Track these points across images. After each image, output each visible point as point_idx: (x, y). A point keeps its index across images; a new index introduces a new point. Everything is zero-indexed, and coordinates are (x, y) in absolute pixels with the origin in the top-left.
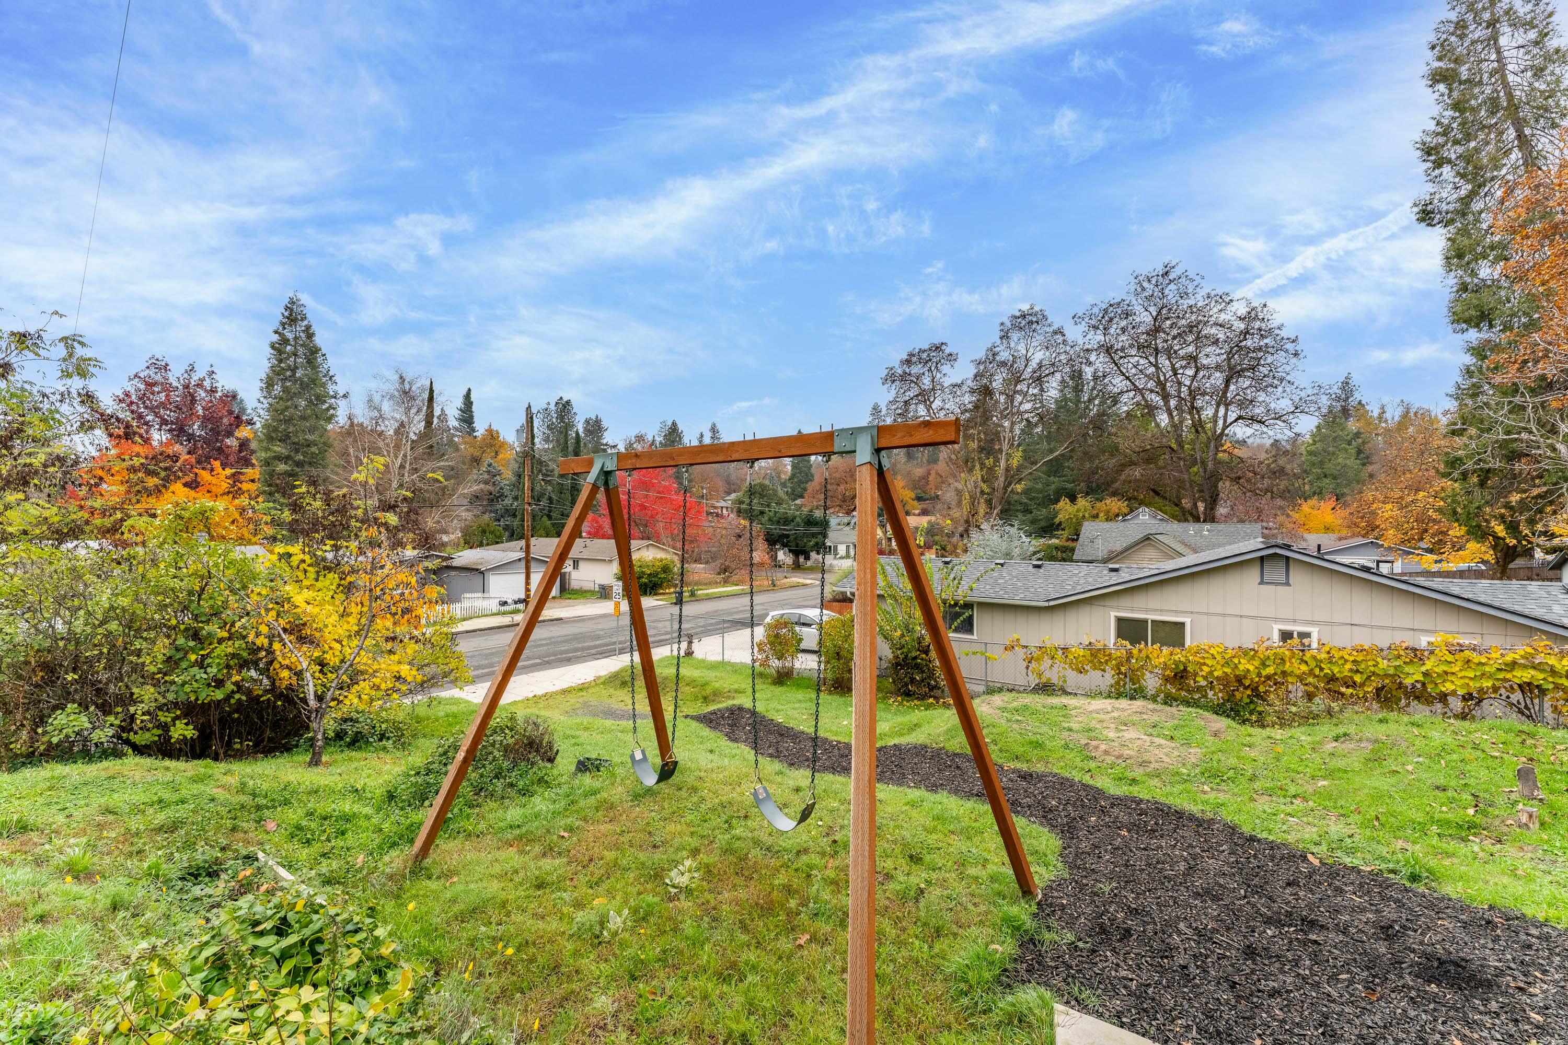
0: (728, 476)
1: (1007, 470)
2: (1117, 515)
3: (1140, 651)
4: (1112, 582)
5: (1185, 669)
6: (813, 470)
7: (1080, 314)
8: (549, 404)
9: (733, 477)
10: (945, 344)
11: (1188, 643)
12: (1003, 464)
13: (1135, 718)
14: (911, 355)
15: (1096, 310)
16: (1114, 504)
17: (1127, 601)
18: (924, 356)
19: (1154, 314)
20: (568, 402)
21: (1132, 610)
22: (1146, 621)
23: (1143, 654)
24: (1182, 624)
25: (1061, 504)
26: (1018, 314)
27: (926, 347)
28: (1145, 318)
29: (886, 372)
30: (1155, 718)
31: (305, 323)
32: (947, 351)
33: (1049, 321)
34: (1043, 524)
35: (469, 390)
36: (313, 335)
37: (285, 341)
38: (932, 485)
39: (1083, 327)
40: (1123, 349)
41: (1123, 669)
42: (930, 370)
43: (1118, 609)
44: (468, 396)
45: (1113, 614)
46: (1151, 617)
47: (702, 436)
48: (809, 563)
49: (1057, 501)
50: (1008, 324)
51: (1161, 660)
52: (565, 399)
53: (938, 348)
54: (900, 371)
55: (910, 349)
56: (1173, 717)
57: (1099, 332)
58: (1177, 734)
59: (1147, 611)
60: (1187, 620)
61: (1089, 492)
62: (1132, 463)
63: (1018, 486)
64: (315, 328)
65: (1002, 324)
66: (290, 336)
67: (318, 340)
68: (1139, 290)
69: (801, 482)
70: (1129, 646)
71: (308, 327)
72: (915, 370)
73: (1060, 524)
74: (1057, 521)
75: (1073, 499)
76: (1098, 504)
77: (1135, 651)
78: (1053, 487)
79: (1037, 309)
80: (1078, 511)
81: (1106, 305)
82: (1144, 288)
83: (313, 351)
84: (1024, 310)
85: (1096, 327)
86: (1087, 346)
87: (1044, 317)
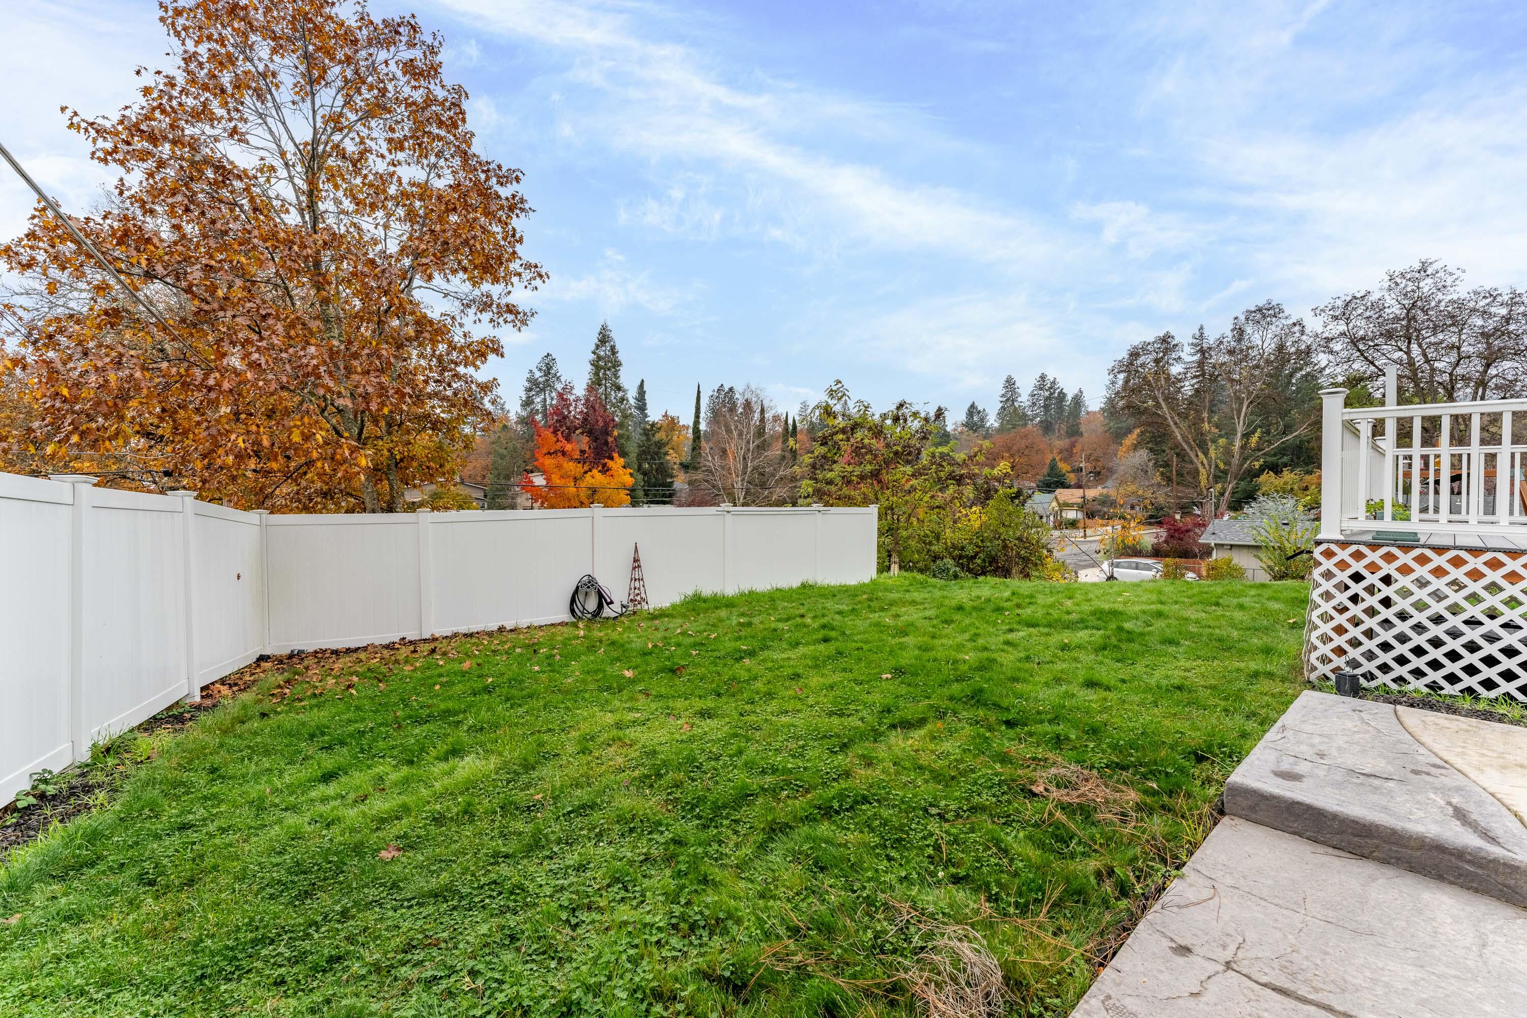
1: (1243, 447)
7: (1321, 307)
19: (1407, 305)
25: (1264, 477)
26: (1253, 309)
28: (1396, 310)
37: (599, 358)
38: (1077, 457)
39: (1323, 318)
50: (1242, 318)
57: (1340, 322)
61: (1296, 465)
63: (1257, 462)
65: (1236, 318)
66: (602, 354)
68: (1392, 285)
75: (1278, 473)
76: (1308, 477)
79: (1274, 303)
80: (1286, 483)
81: (1348, 299)
82: (1397, 284)
83: (617, 364)
84: (1260, 305)
85: (1336, 318)
86: (1326, 335)
87: (1281, 311)
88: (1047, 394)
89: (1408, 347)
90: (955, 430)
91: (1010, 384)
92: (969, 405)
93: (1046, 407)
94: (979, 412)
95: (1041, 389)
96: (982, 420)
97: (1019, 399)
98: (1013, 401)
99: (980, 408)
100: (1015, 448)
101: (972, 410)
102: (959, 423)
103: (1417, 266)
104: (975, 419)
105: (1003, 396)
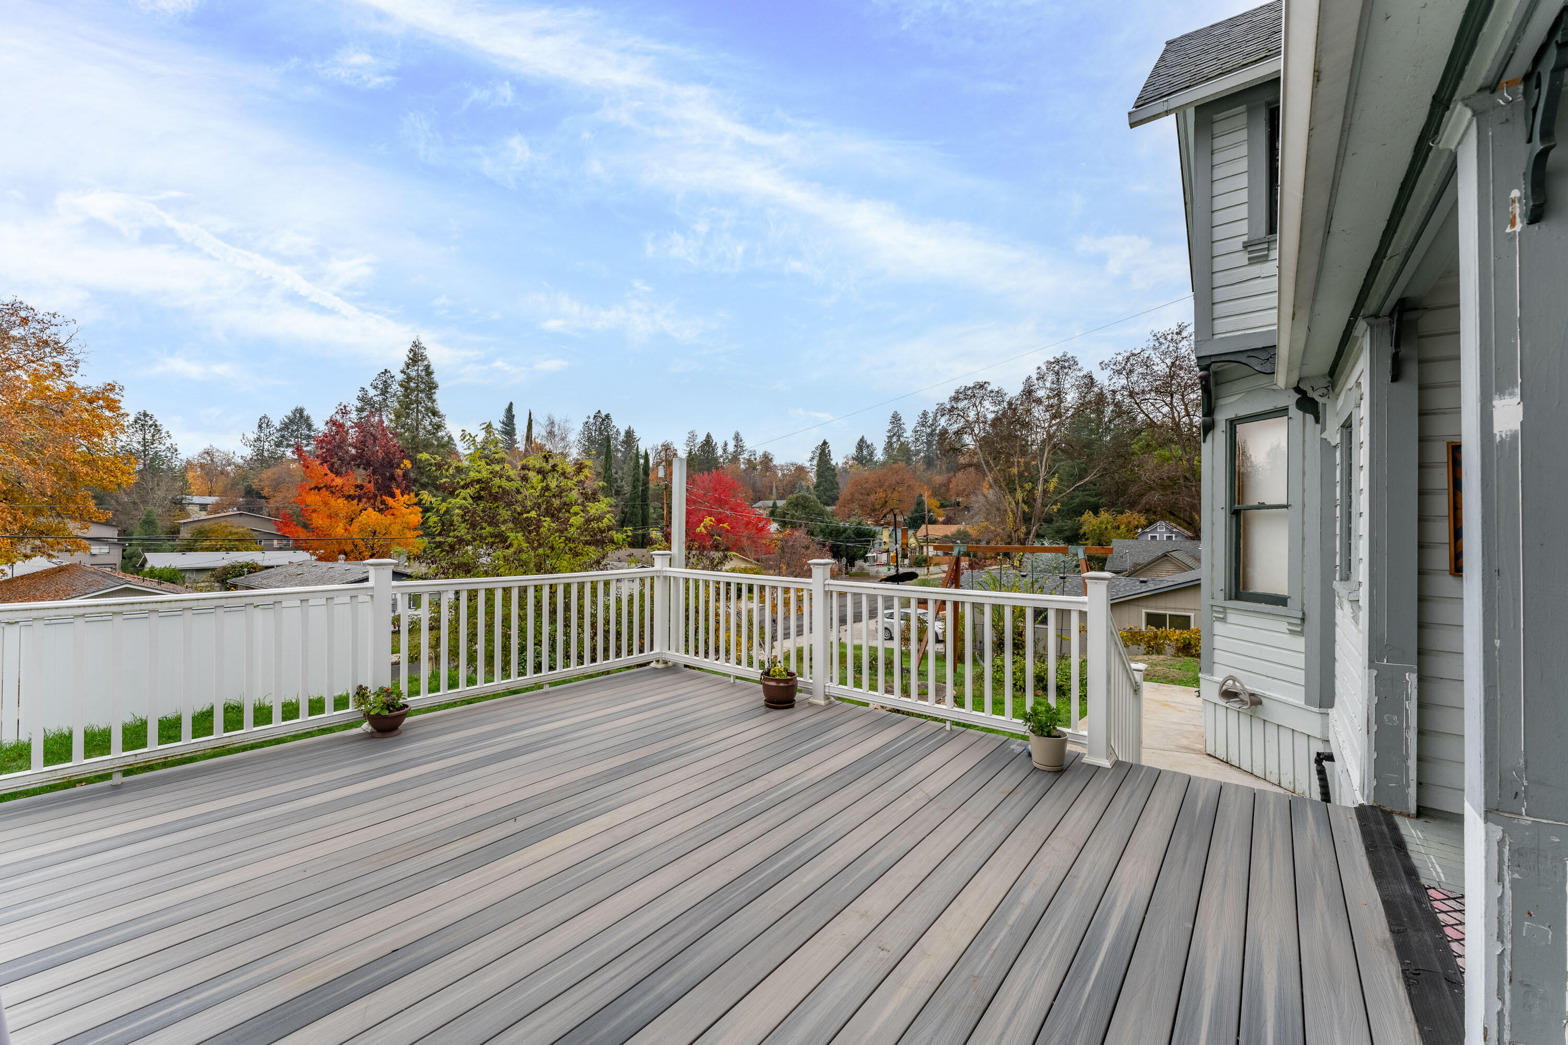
0: (754, 484)
1: (1045, 492)
2: (1137, 527)
3: (1162, 632)
4: (1143, 590)
5: (1190, 642)
6: (838, 479)
7: (1106, 362)
8: (589, 417)
9: (759, 484)
10: (989, 383)
11: (1192, 627)
12: (1040, 488)
13: (1162, 663)
14: (957, 392)
15: (1120, 358)
16: (1134, 517)
17: (1152, 603)
18: (969, 392)
19: (1169, 364)
20: (607, 416)
21: (1157, 609)
22: (1165, 615)
23: (1164, 634)
24: (1189, 617)
25: (1085, 516)
26: (1053, 360)
27: (971, 385)
28: (1161, 368)
29: (936, 407)
30: (1172, 662)
31: (426, 363)
32: (989, 389)
33: (1079, 366)
34: (1068, 534)
35: (511, 404)
36: (432, 373)
37: (409, 379)
38: (952, 492)
39: (1108, 372)
40: (1143, 392)
41: (1152, 643)
42: (974, 405)
43: (1147, 607)
44: (510, 409)
45: (1144, 611)
46: (1168, 612)
47: (726, 444)
48: (854, 570)
49: (1081, 514)
50: (1044, 368)
51: (1176, 637)
52: (603, 414)
53: (982, 386)
54: (948, 407)
55: (958, 388)
56: (1181, 661)
57: (1122, 376)
58: (1182, 668)
59: (1166, 609)
60: (1192, 614)
61: (1111, 506)
62: (1151, 488)
63: (1054, 507)
64: (433, 367)
65: (1039, 368)
66: (413, 374)
67: (436, 377)
68: (1157, 345)
69: (826, 490)
70: (1155, 630)
71: (427, 367)
72: (961, 405)
73: (1085, 534)
74: (1082, 532)
75: (1096, 513)
76: (1119, 517)
77: (1159, 633)
78: (1077, 500)
79: (1069, 356)
80: (1101, 523)
81: (1128, 354)
82: (1161, 344)
83: (431, 387)
84: (1058, 356)
85: (1119, 372)
86: (1112, 388)
87: (1076, 363)
88: (929, 430)
89: (1172, 401)
90: (846, 463)
91: (896, 419)
92: (859, 439)
93: (929, 443)
94: (868, 446)
95: (923, 426)
96: (871, 454)
97: (905, 435)
98: (899, 436)
99: (869, 442)
100: (887, 484)
101: (862, 444)
102: (850, 456)
103: (1175, 329)
104: (865, 453)
105: (890, 431)
